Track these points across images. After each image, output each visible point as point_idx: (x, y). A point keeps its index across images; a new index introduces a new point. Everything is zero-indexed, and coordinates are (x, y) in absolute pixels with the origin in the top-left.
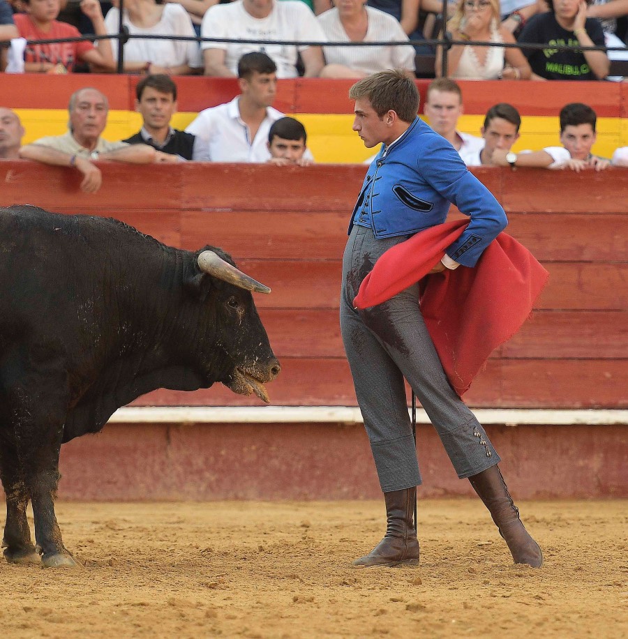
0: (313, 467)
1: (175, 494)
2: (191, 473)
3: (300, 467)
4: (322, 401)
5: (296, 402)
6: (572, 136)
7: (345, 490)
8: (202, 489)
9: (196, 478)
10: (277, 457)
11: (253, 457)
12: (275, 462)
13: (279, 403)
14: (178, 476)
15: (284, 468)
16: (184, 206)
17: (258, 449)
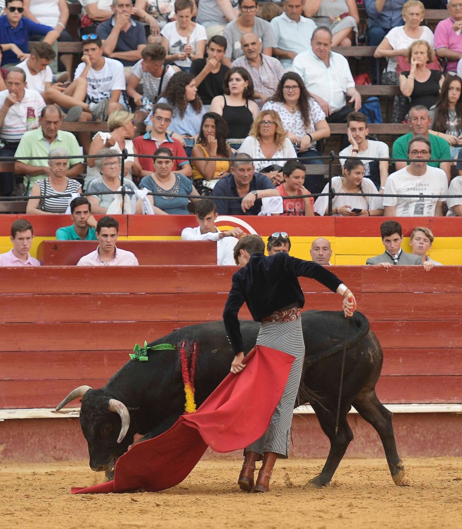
0: (439, 438)
1: (360, 454)
2: (370, 442)
3: (431, 438)
4: (443, 401)
5: (428, 402)
6: (388, 241)
7: (457, 451)
8: (376, 451)
9: (372, 444)
10: (418, 432)
11: (405, 433)
12: (418, 435)
13: (418, 402)
14: (362, 444)
15: (422, 438)
16: (363, 290)
17: (407, 428)
